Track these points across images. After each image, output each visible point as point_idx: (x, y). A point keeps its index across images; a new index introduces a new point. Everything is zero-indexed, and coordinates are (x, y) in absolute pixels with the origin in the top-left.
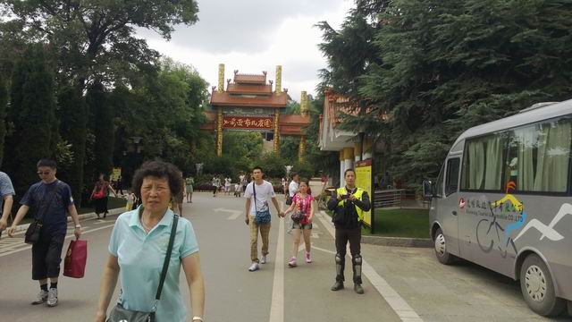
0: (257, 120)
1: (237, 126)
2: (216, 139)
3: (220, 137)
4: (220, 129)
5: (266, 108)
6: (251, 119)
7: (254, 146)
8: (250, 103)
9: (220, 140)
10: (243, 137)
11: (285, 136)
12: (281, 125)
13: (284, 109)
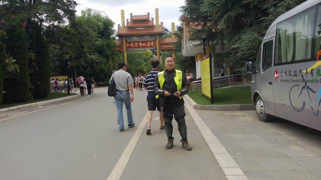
0: (146, 42)
1: (135, 47)
2: (123, 56)
3: (125, 54)
4: (125, 50)
5: (151, 35)
6: (143, 42)
7: (148, 59)
8: (141, 33)
9: (125, 56)
10: (142, 54)
11: (163, 51)
12: (161, 44)
13: (162, 34)
